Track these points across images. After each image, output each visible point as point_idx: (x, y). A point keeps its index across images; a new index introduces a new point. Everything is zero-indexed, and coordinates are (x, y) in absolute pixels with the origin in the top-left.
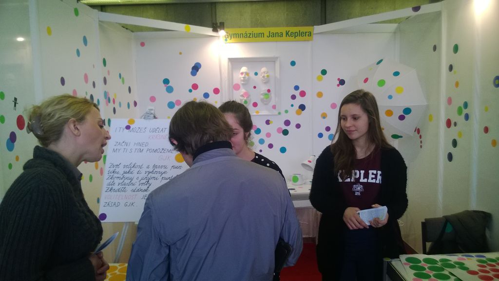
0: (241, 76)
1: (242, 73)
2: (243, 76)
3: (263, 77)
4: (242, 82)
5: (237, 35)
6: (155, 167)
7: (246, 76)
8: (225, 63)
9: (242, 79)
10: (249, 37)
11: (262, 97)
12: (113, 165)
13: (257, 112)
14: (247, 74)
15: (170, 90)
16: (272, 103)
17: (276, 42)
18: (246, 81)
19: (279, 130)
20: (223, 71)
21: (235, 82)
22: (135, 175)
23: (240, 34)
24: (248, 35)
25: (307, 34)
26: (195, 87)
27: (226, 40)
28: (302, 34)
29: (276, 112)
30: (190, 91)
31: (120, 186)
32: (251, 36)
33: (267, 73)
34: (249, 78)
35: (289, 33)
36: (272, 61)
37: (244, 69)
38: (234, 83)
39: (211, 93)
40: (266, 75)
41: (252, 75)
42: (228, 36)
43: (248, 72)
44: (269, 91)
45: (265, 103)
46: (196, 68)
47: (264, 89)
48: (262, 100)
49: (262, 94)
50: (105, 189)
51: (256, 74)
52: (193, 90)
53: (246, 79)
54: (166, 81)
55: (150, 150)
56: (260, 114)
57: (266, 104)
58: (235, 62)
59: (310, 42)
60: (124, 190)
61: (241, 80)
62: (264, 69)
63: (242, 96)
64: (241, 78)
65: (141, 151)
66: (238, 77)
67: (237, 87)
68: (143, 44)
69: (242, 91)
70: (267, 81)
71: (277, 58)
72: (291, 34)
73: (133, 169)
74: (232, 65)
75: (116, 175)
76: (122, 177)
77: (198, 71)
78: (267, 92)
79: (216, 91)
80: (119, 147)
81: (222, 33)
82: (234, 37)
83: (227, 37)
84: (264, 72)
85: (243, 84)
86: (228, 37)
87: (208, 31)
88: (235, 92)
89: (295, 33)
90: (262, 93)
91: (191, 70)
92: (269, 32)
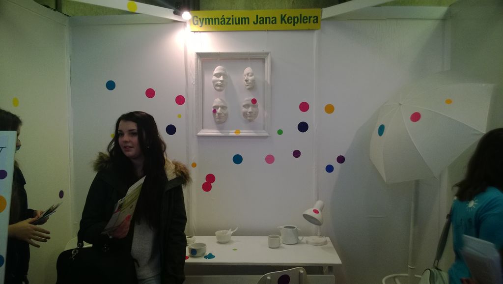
0: (214, 78)
3: (246, 81)
4: (217, 88)
5: (211, 20)
8: (193, 60)
9: (220, 83)
10: (228, 23)
11: (244, 110)
13: (238, 132)
16: (260, 119)
17: (267, 30)
23: (215, 19)
24: (227, 20)
25: (312, 19)
29: (265, 133)
33: (252, 75)
34: (227, 82)
35: (286, 19)
40: (250, 78)
43: (225, 73)
45: (249, 118)
48: (245, 115)
49: (244, 106)
54: (111, 85)
56: (241, 134)
57: (250, 121)
58: (206, 59)
59: (316, 32)
61: (216, 85)
62: (248, 70)
64: (214, 82)
66: (211, 81)
69: (216, 100)
70: (251, 86)
71: (267, 54)
74: (202, 62)
79: (180, 100)
82: (206, 24)
83: (195, 22)
84: (248, 74)
85: (218, 91)
87: (167, 14)
89: (294, 18)
90: (244, 104)
92: (257, 16)
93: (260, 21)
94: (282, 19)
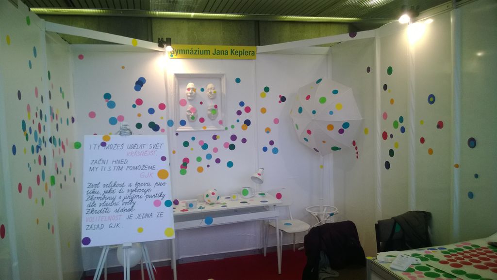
0: (187, 91)
1: (189, 89)
2: (190, 92)
3: (211, 93)
4: (189, 98)
5: (183, 51)
6: (137, 184)
7: (193, 92)
8: (171, 79)
9: (189, 94)
10: (195, 54)
11: (209, 112)
12: (91, 185)
13: (205, 127)
14: (194, 89)
15: (111, 105)
16: (219, 118)
17: (222, 59)
18: (193, 97)
19: (226, 145)
20: (169, 86)
21: (181, 97)
22: (117, 194)
23: (186, 50)
24: (194, 52)
25: (251, 53)
26: (139, 102)
27: (172, 56)
28: (246, 53)
29: (223, 128)
30: (134, 106)
31: (101, 207)
32: (197, 53)
33: (214, 89)
34: (196, 94)
35: (234, 52)
36: (217, 78)
37: (190, 85)
38: (180, 99)
39: (157, 109)
40: (213, 91)
41: (198, 91)
42: (174, 51)
43: (195, 88)
44: (216, 107)
45: (212, 118)
46: (140, 83)
47: (210, 105)
48: (209, 116)
49: (209, 110)
50: (85, 211)
51: (202, 90)
52: (137, 106)
53: (193, 94)
54: (107, 96)
55: (130, 167)
56: (207, 129)
57: (212, 120)
58: (181, 78)
59: (254, 61)
60: (107, 211)
61: (188, 96)
62: (210, 86)
63: (189, 111)
64: (187, 94)
65: (121, 169)
66: (185, 93)
67: (183, 103)
68: (81, 57)
69: (189, 106)
70: (213, 97)
71: (223, 75)
72: (236, 53)
73: (114, 188)
74: (178, 80)
75: (96, 196)
76: (103, 197)
77: (142, 86)
78: (213, 108)
79: (162, 106)
80: (96, 165)
81: (169, 49)
82: (180, 54)
83: (172, 52)
84: (211, 89)
85: (189, 100)
86: (174, 53)
87: (154, 46)
88: (181, 107)
89: (240, 52)
90: (209, 108)
91: (134, 85)
92: (215, 50)
93: (218, 53)
94: (232, 52)
